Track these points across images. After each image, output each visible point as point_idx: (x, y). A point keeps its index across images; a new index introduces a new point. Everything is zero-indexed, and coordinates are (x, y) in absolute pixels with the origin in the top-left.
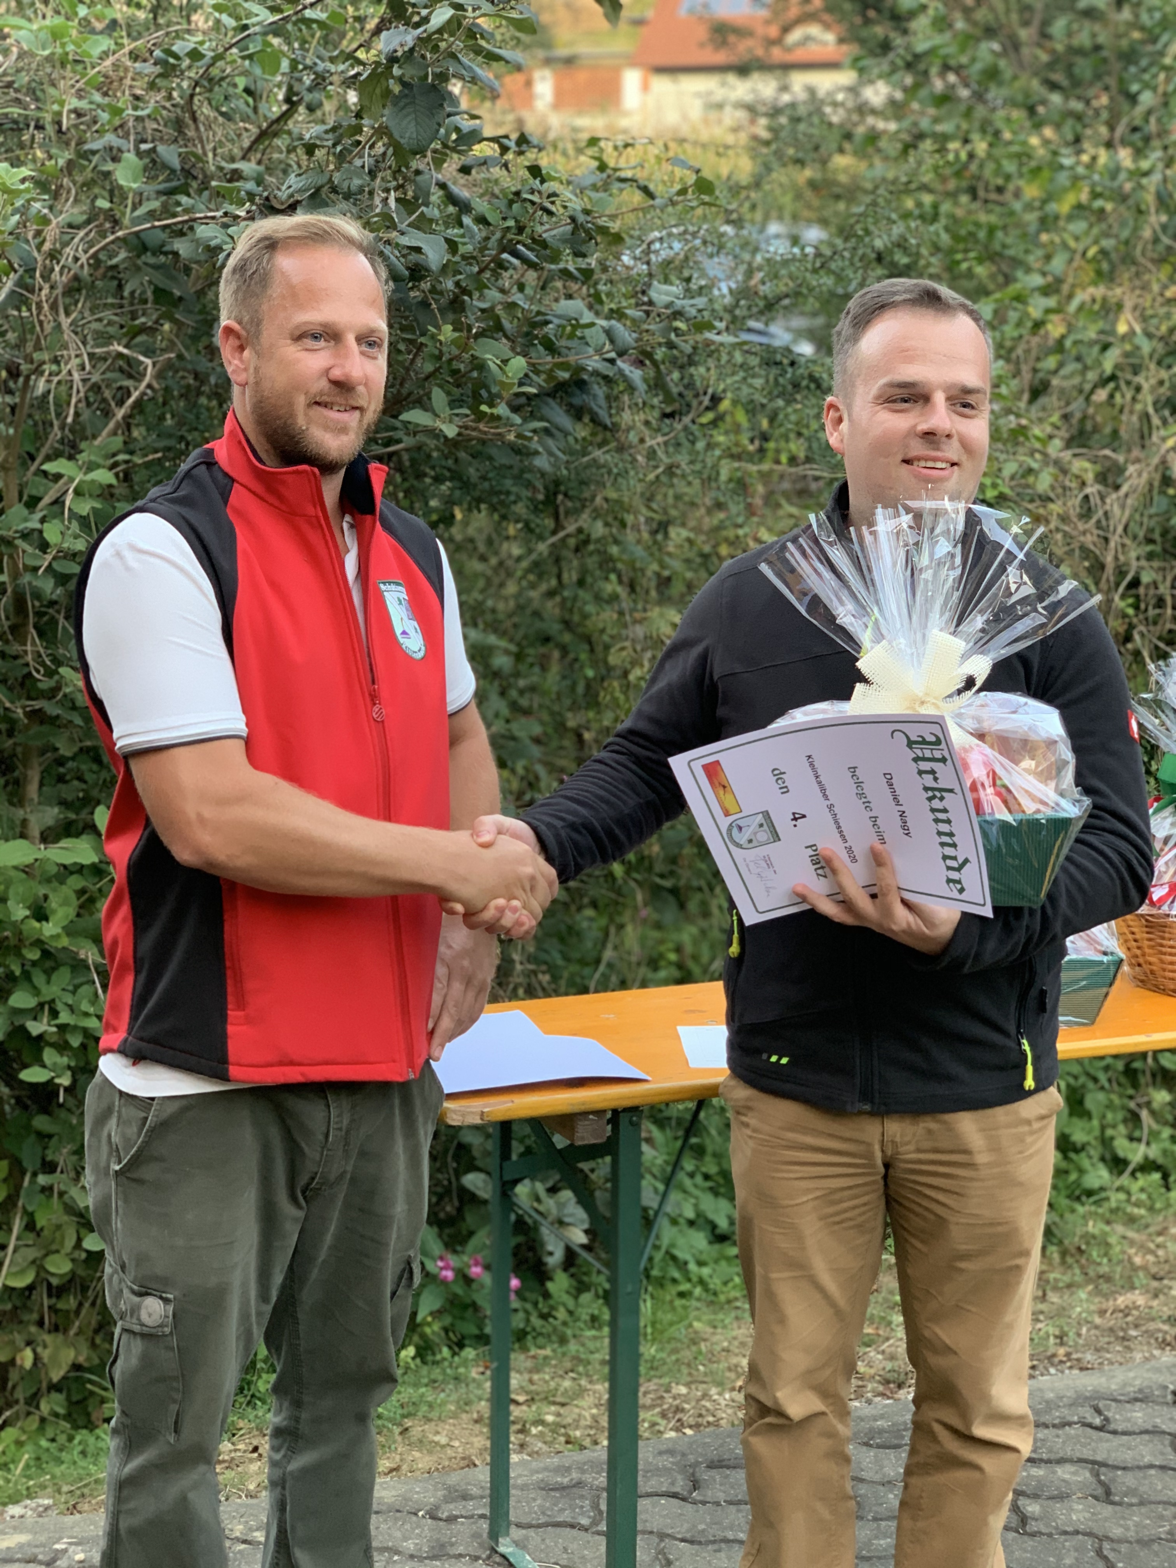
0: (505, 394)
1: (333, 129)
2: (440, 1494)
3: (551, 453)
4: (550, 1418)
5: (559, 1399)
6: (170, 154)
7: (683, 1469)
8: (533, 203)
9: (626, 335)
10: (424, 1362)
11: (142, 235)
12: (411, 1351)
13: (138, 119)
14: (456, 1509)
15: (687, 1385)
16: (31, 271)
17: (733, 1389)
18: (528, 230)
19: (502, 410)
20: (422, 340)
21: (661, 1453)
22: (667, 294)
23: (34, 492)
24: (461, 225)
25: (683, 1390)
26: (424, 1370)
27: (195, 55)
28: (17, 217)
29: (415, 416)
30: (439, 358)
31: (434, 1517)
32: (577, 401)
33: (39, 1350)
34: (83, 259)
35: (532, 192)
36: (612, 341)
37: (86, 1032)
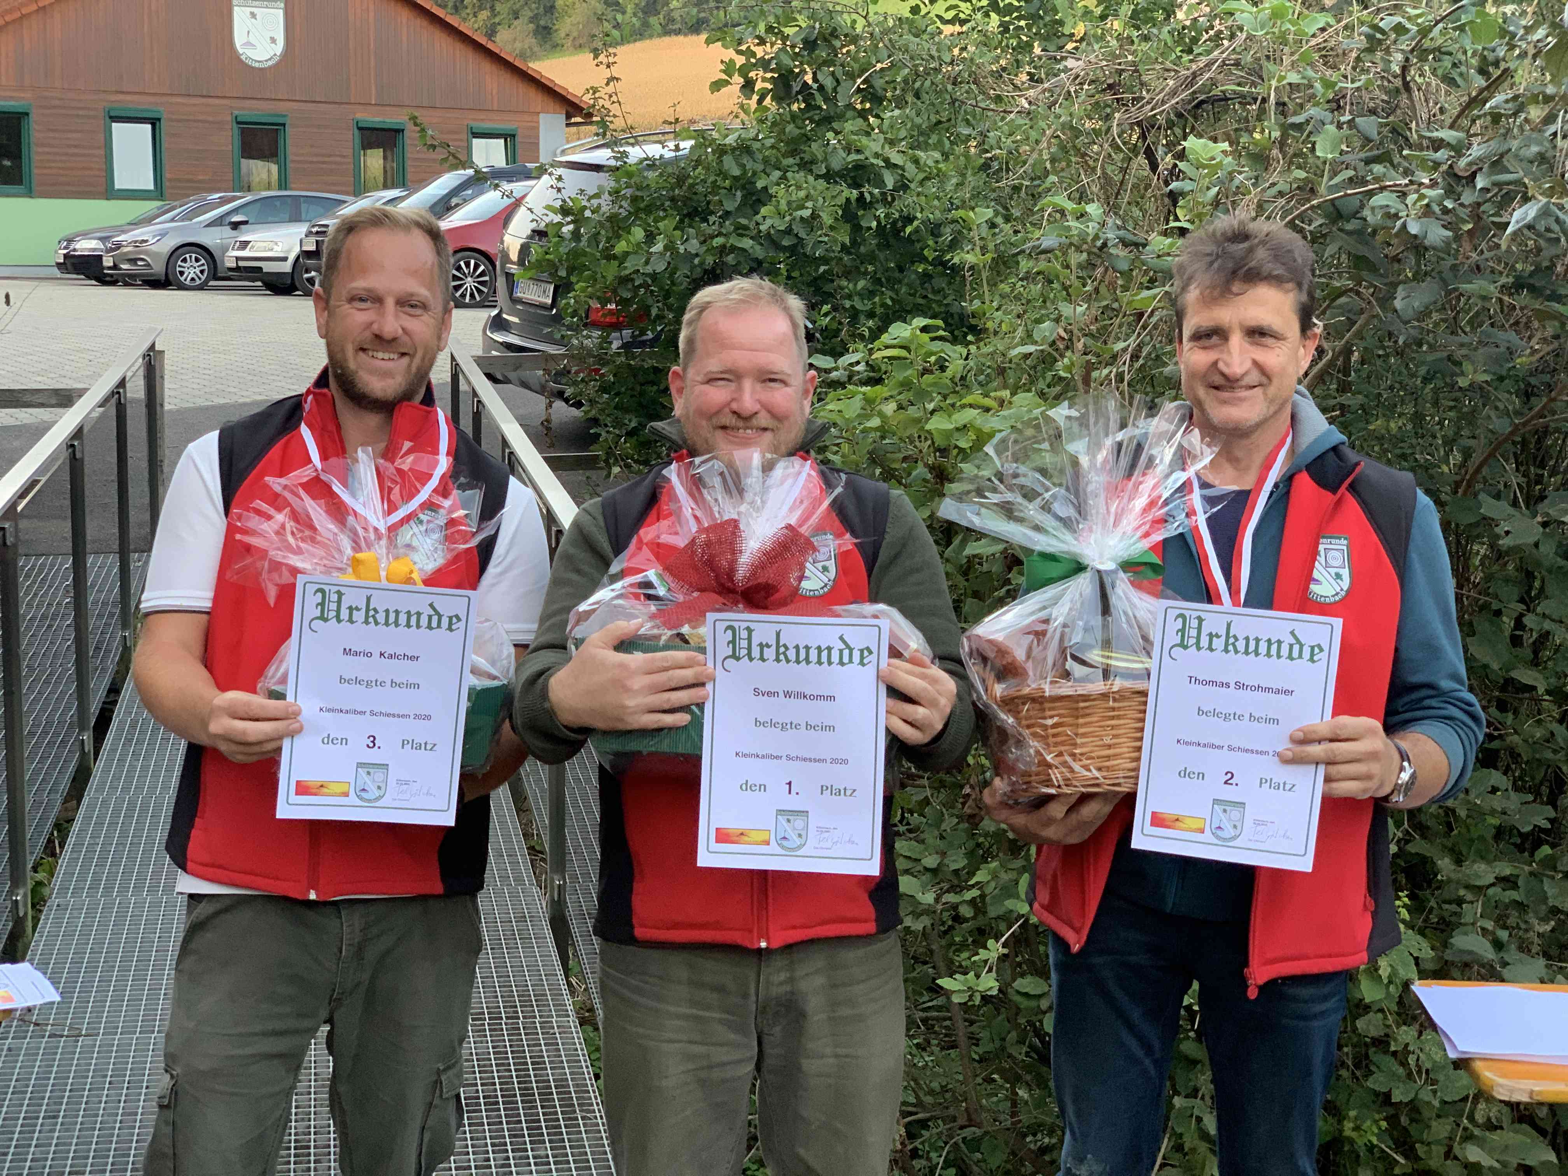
1: (1515, 98)
6: (1369, 125)
11: (1337, 203)
27: (1400, 29)
28: (1216, 189)
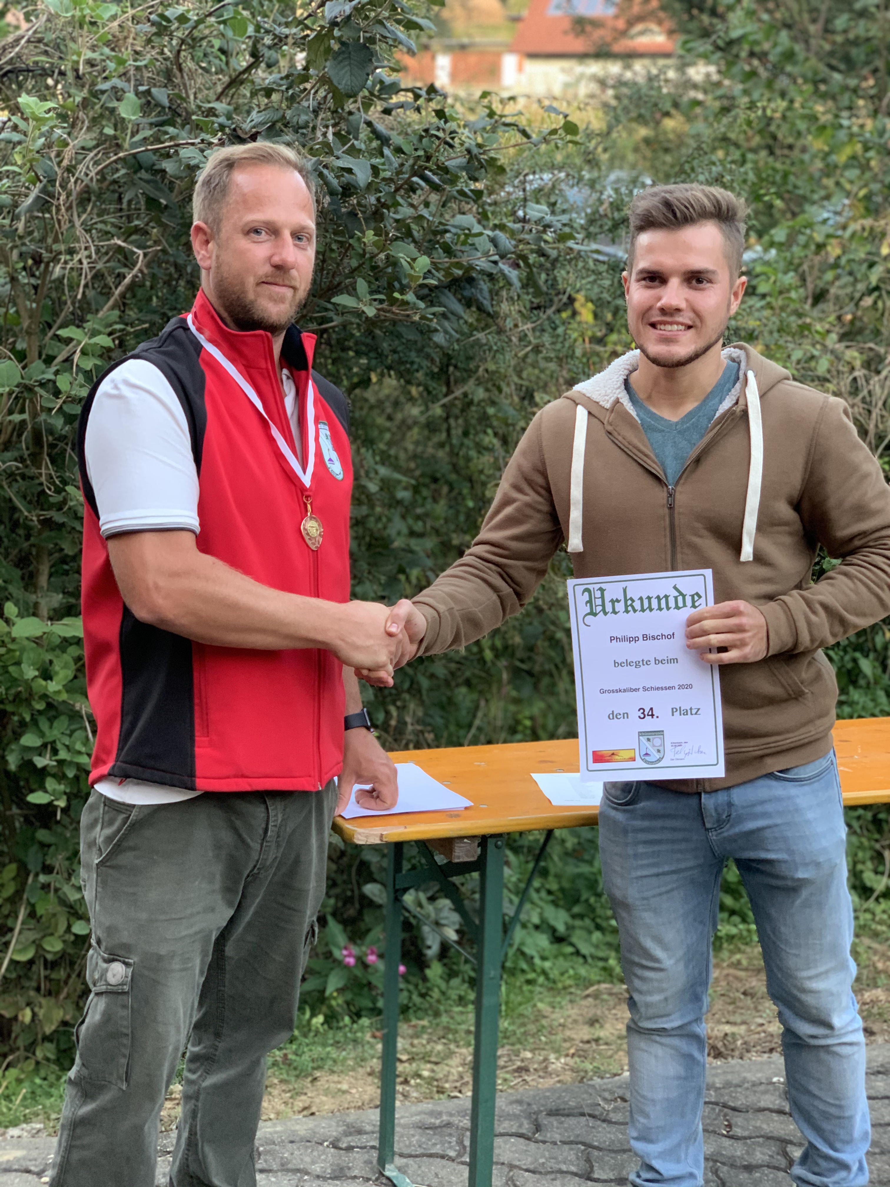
0: (413, 285)
1: (287, 77)
2: (341, 1129)
3: (446, 332)
4: (426, 1074)
5: (433, 1059)
6: (161, 95)
7: (529, 1116)
8: (438, 138)
9: (506, 241)
10: (330, 1028)
11: (138, 156)
12: (320, 1019)
13: (138, 68)
14: (353, 1140)
15: (532, 1051)
16: (52, 182)
17: (567, 1055)
18: (434, 159)
19: (410, 297)
20: (351, 241)
21: (512, 1103)
22: (540, 211)
23: (50, 353)
24: (382, 155)
25: (529, 1055)
26: (330, 1034)
27: (182, 19)
28: (43, 140)
29: (343, 300)
30: (363, 255)
31: (336, 1147)
32: (467, 293)
33: (36, 1009)
34: (92, 174)
35: (438, 129)
36: (496, 246)
37: (79, 767)
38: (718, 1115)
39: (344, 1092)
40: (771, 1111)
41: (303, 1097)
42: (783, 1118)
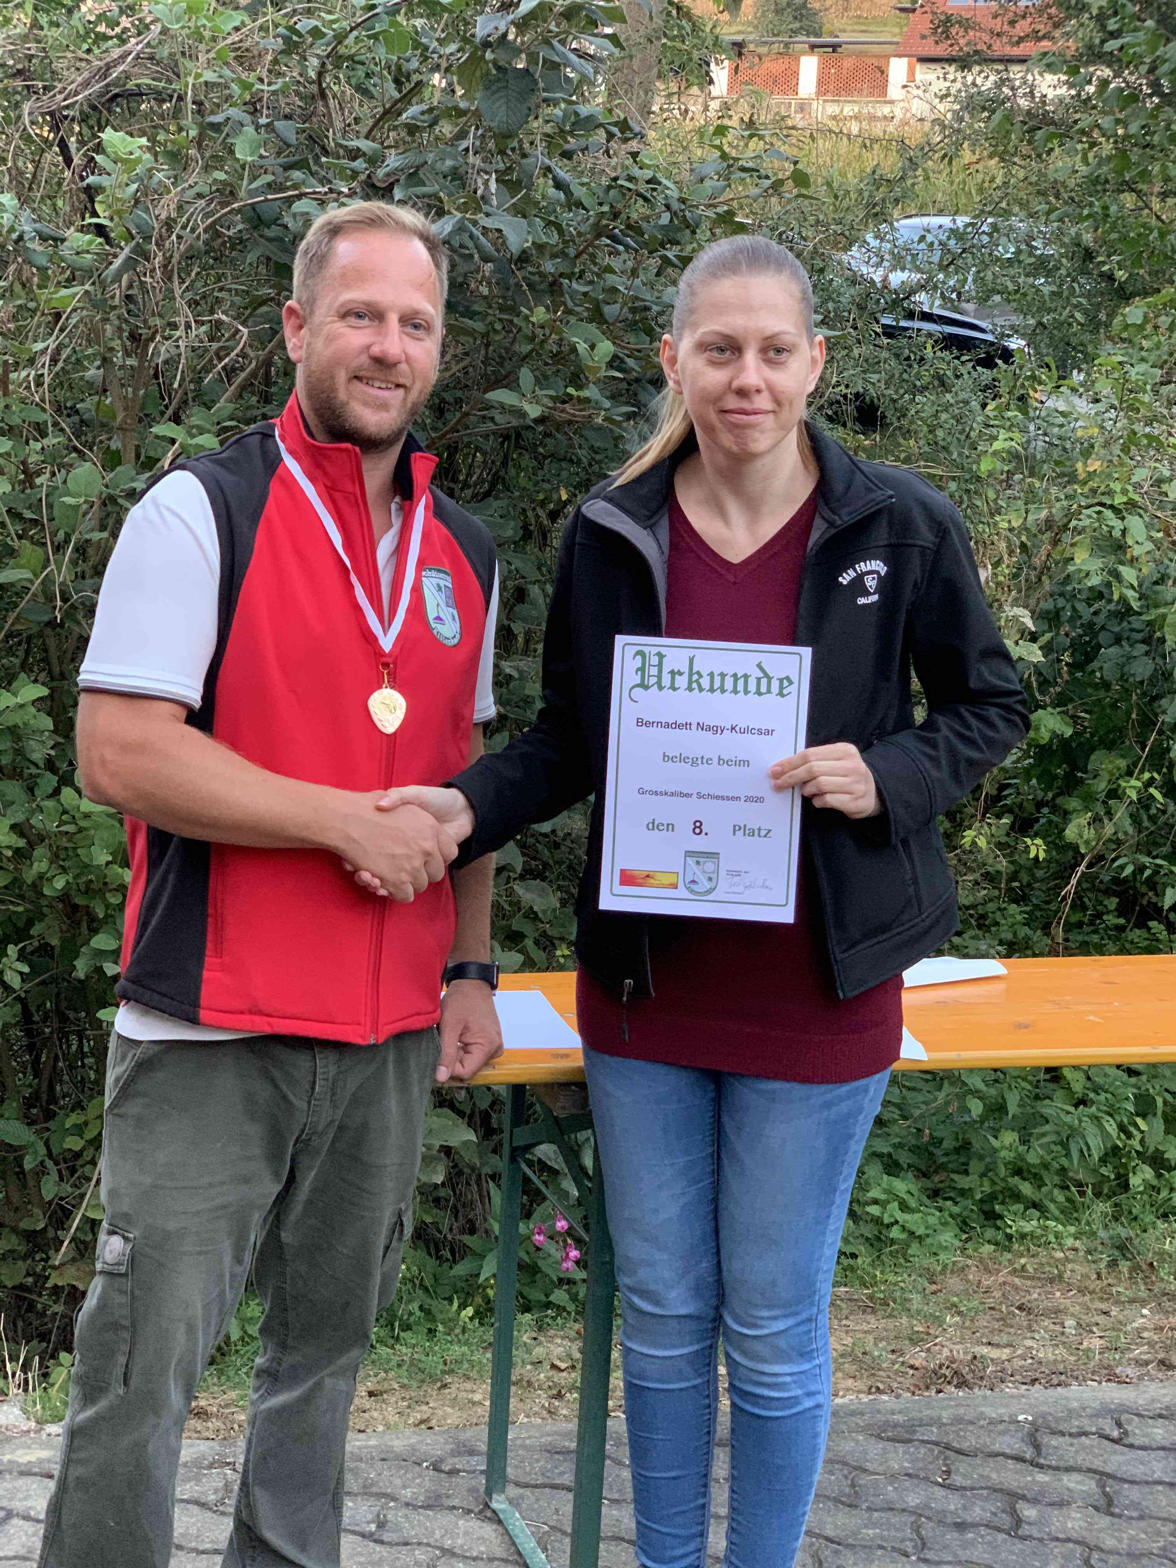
0: (594, 377)
1: (431, 110)
2: (448, 1447)
6: (287, 129)
8: (630, 190)
10: (481, 1324)
11: (257, 207)
12: (470, 1311)
14: (460, 1463)
16: (147, 238)
18: (623, 216)
19: (591, 392)
20: (517, 320)
27: (316, 33)
28: (135, 186)
29: (500, 396)
30: (533, 339)
31: (437, 1469)
34: (201, 230)
35: (630, 179)
38: (937, 1458)
39: (474, 1403)
40: (1007, 1456)
41: (424, 1408)
42: (1020, 1466)
